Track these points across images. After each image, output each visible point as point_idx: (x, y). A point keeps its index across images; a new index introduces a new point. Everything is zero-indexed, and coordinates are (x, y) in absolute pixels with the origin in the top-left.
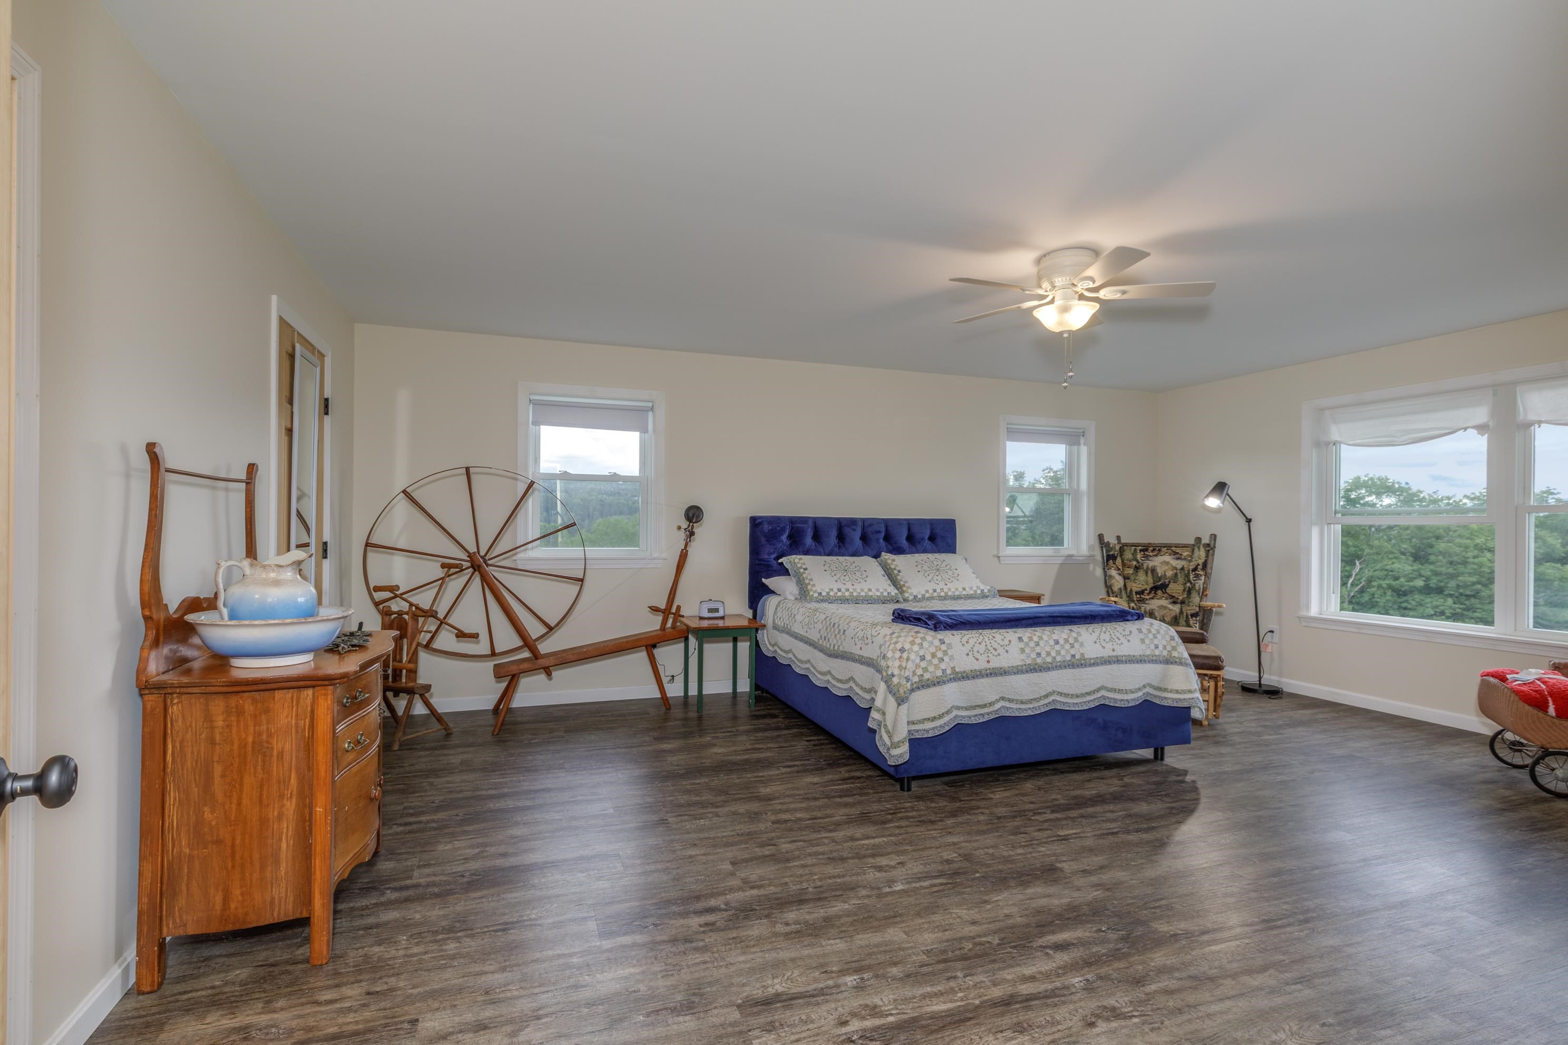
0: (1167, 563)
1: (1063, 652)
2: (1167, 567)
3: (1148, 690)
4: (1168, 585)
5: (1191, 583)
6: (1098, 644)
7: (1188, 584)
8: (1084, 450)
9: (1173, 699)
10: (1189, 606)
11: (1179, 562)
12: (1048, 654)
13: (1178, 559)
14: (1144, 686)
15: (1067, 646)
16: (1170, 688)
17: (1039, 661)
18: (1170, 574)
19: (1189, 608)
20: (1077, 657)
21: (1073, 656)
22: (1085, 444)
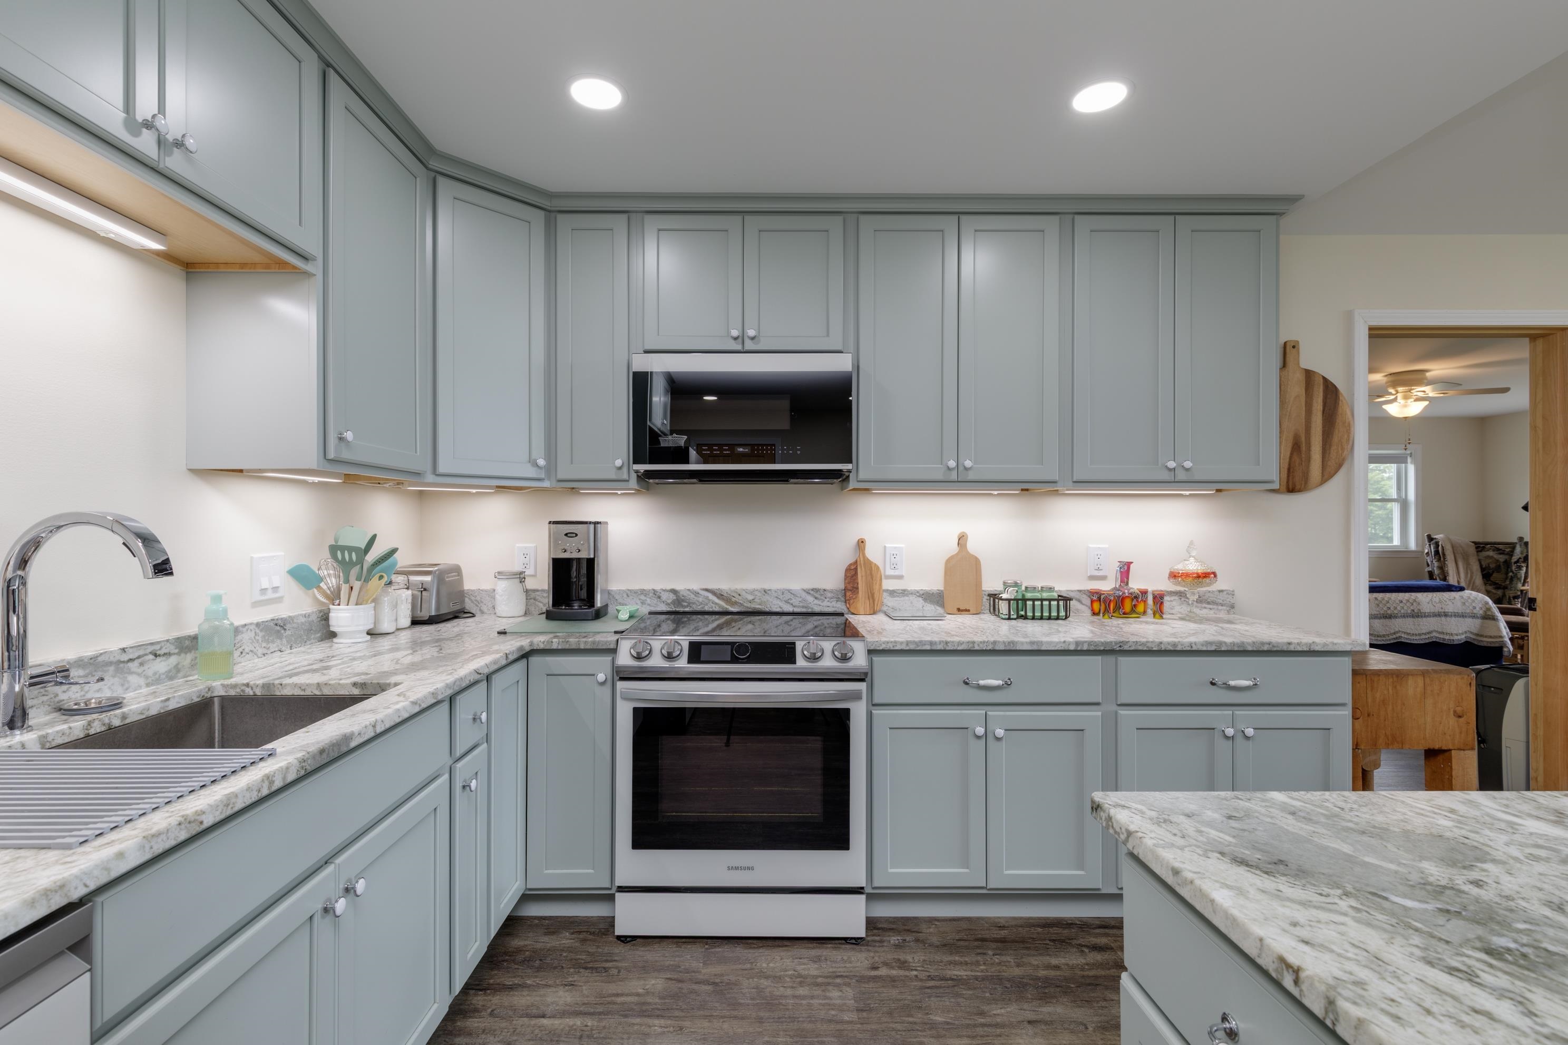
0: (1492, 557)
1: (1405, 608)
2: (1490, 561)
3: (1468, 635)
4: (1491, 575)
5: (1513, 573)
6: (1430, 604)
7: (1511, 574)
8: (1411, 469)
9: (1488, 642)
10: (1511, 590)
11: (1501, 556)
12: (1395, 608)
13: (1500, 554)
14: (1466, 632)
15: (1408, 604)
16: (1485, 634)
17: (1389, 612)
18: (1492, 566)
19: (1511, 592)
20: (1415, 611)
21: (1413, 611)
22: (1411, 463)
